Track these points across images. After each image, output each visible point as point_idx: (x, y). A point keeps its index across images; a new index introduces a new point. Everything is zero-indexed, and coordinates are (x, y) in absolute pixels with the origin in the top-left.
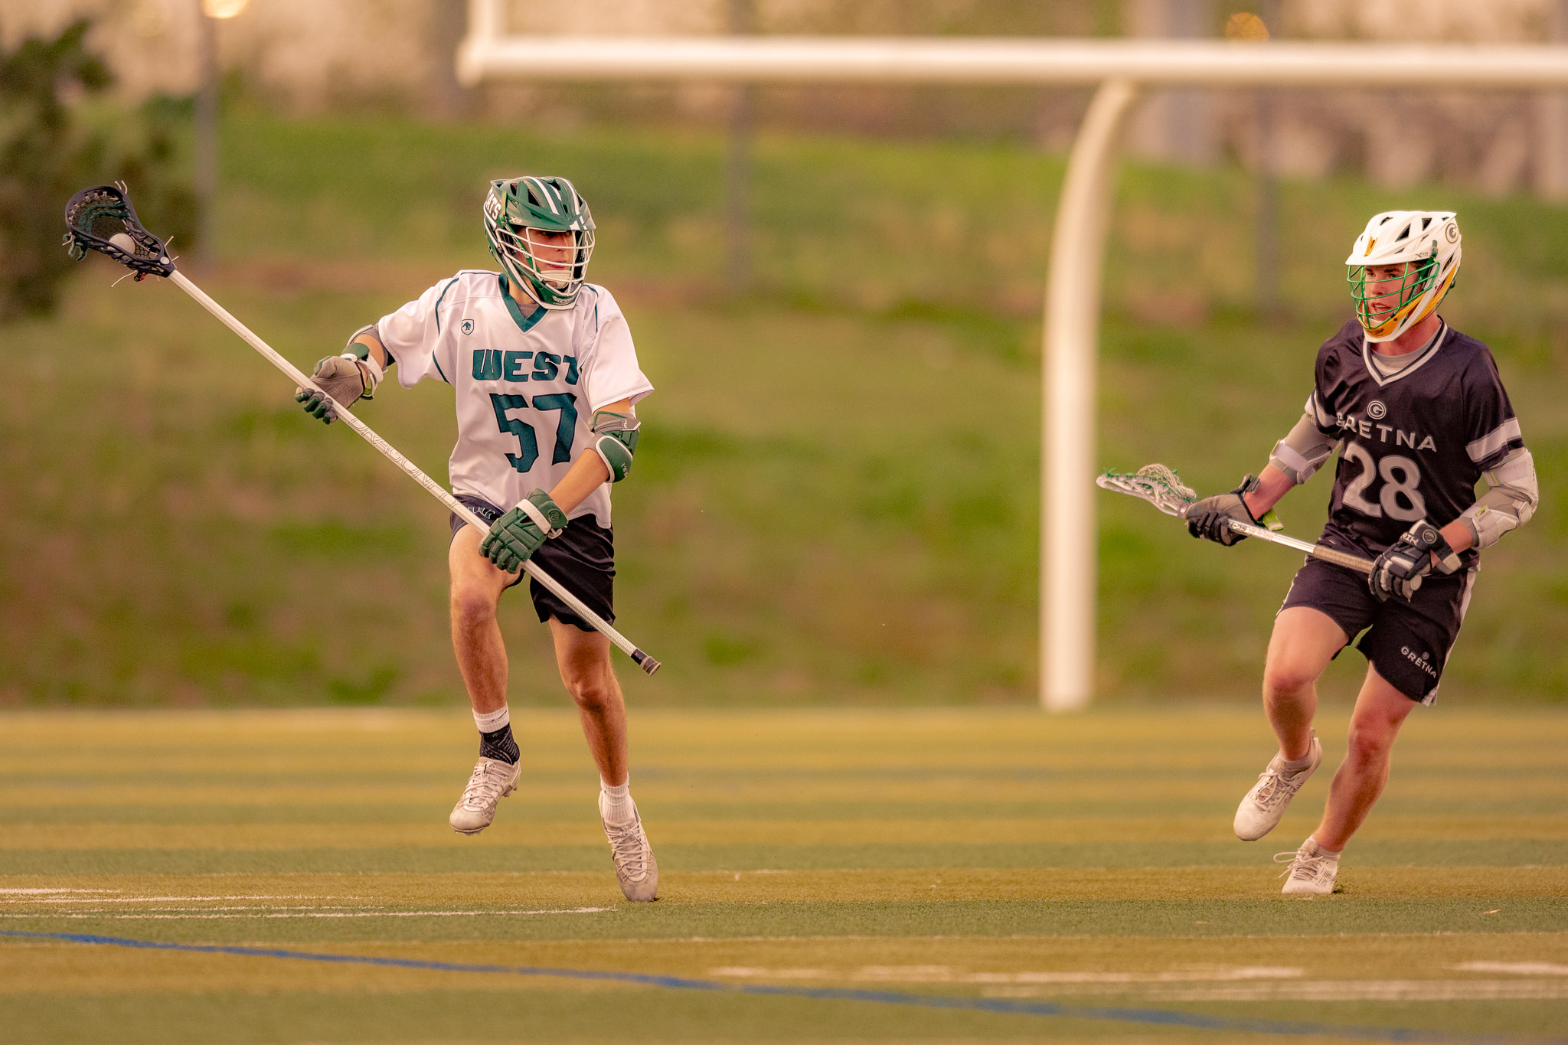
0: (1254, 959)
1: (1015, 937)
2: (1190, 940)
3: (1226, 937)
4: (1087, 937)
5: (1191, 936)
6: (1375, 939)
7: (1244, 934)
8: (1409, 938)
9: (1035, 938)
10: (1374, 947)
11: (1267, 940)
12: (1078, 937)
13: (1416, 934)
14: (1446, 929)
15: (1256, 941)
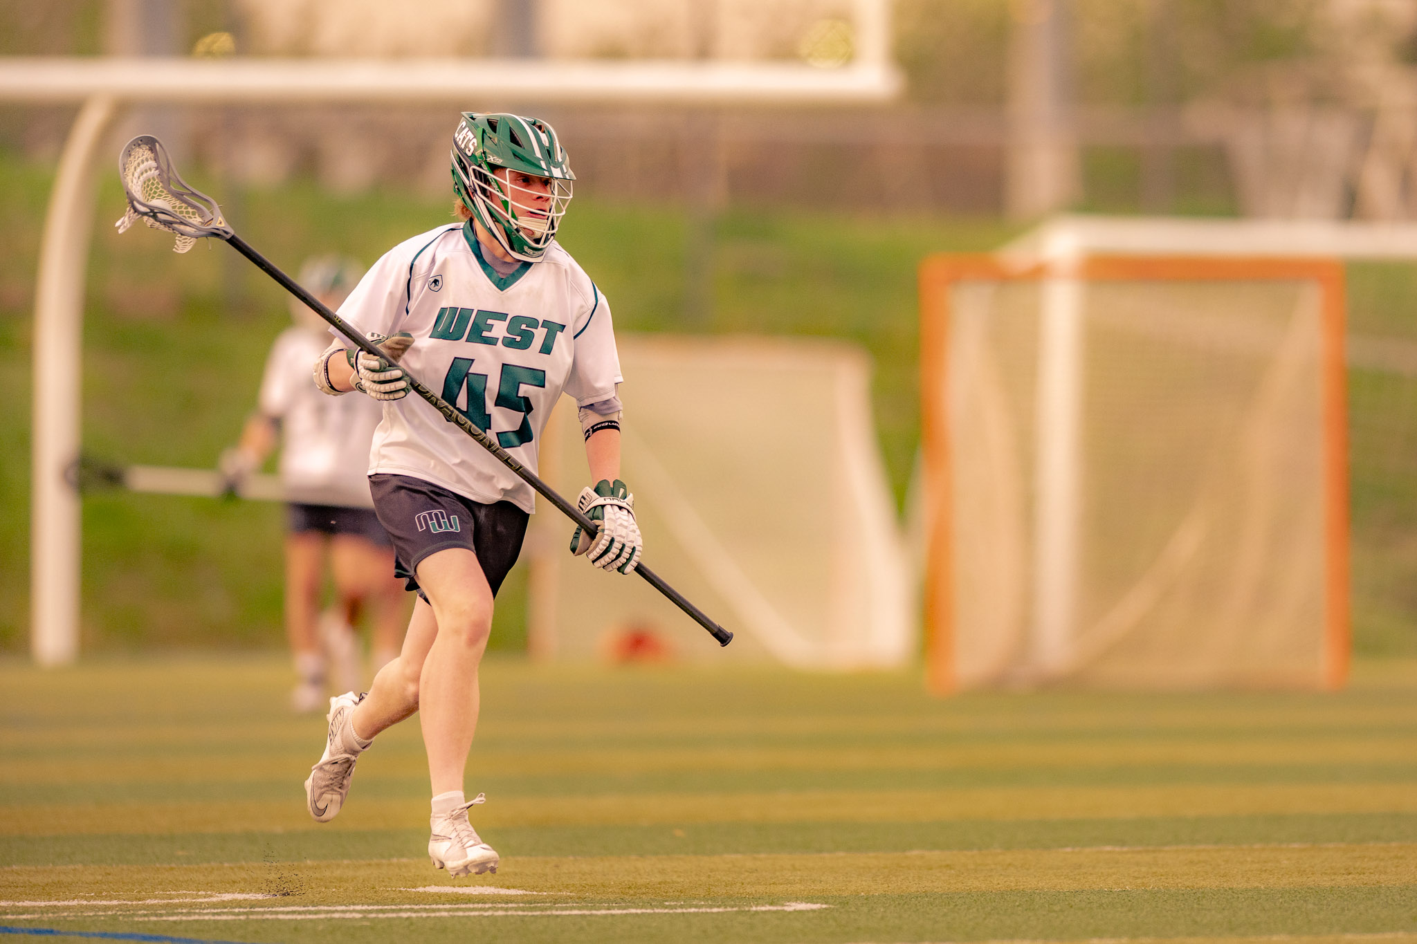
0: (231, 885)
1: (15, 867)
2: (172, 869)
3: (205, 865)
4: (80, 867)
5: (173, 865)
6: (338, 866)
7: (221, 863)
8: (370, 865)
9: (34, 868)
10: (338, 873)
11: (241, 868)
12: (71, 867)
13: (375, 861)
14: (402, 856)
15: (232, 868)
